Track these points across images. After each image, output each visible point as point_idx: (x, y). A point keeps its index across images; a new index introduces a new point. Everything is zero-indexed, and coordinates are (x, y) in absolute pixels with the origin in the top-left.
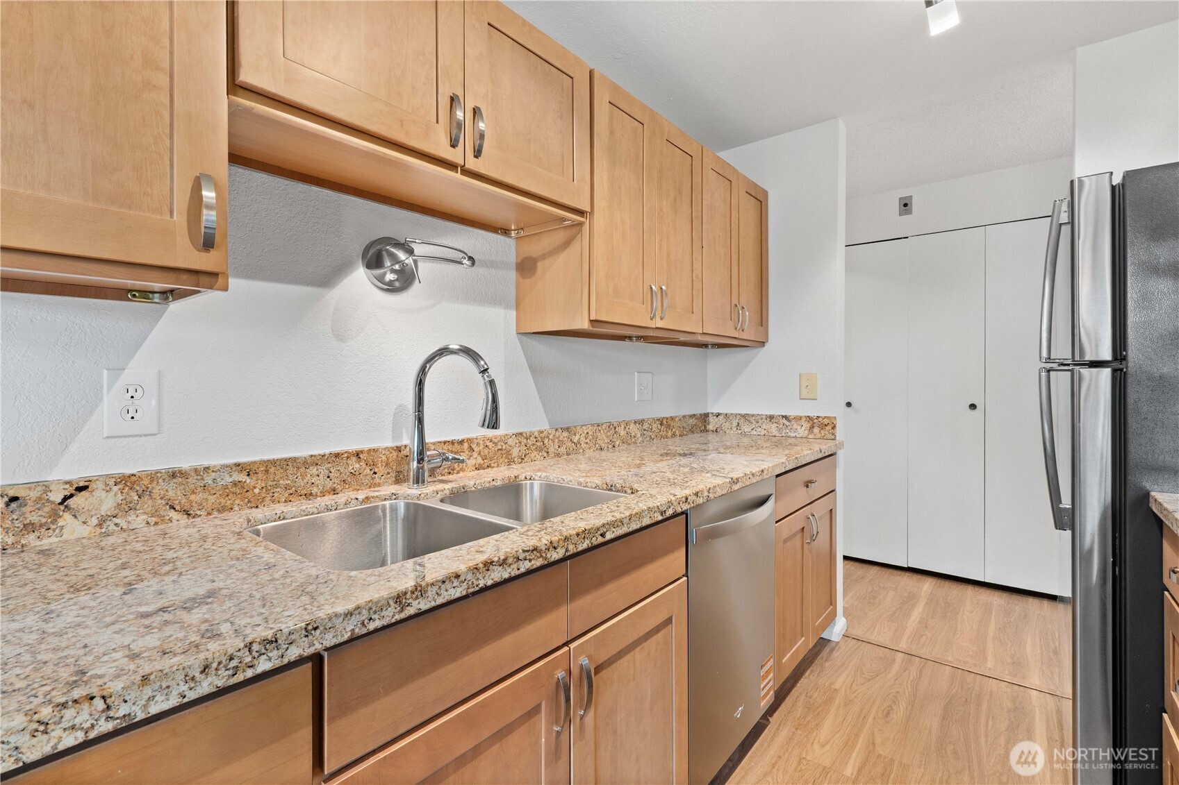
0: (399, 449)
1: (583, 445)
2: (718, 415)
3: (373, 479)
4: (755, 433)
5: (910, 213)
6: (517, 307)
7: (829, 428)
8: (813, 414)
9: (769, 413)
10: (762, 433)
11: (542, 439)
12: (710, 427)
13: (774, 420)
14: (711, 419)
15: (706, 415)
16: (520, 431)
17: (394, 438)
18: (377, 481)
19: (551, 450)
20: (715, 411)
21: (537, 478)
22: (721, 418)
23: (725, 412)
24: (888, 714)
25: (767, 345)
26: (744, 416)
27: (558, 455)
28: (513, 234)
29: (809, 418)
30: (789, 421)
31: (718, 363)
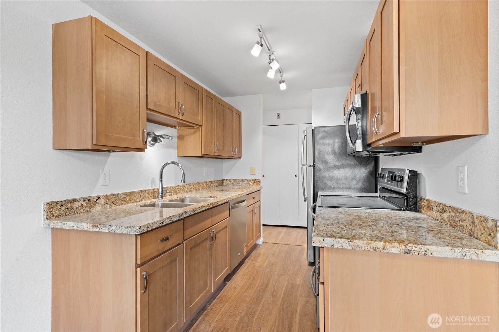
0: (153, 189)
1: (193, 189)
2: (226, 180)
3: (149, 197)
4: (238, 185)
5: (280, 118)
6: (177, 149)
7: (259, 183)
8: (254, 179)
9: (242, 179)
10: (240, 185)
11: (183, 187)
12: (224, 184)
13: (243, 181)
14: (224, 181)
15: (223, 180)
16: (178, 185)
17: (152, 186)
18: (149, 198)
19: (185, 190)
20: (226, 179)
21: (187, 197)
22: (227, 181)
23: (229, 179)
24: (273, 255)
25: (241, 158)
26: (234, 180)
27: (187, 192)
28: (177, 128)
29: (253, 180)
30: (248, 181)
31: (226, 164)
